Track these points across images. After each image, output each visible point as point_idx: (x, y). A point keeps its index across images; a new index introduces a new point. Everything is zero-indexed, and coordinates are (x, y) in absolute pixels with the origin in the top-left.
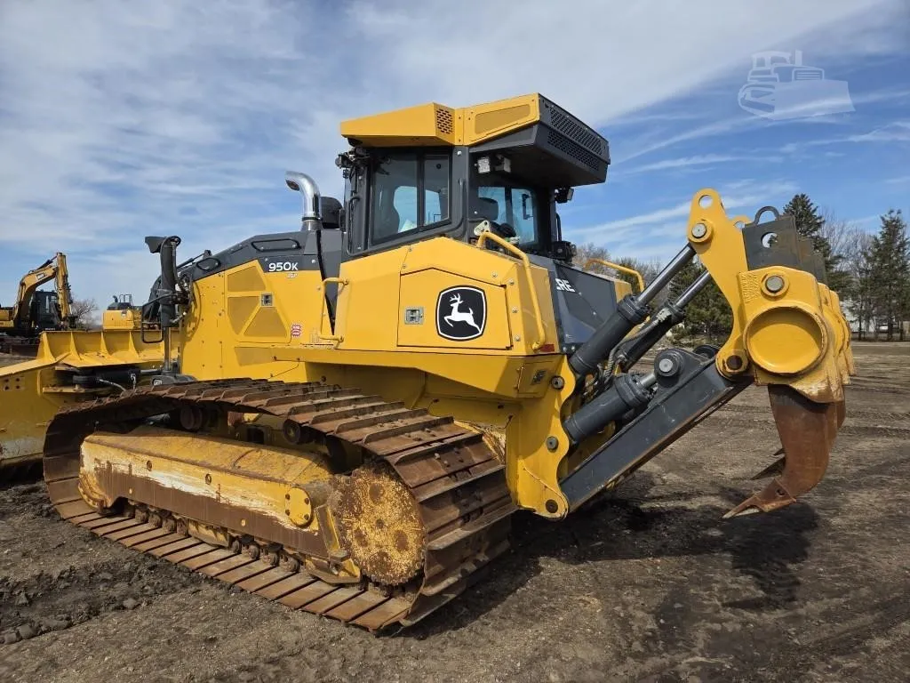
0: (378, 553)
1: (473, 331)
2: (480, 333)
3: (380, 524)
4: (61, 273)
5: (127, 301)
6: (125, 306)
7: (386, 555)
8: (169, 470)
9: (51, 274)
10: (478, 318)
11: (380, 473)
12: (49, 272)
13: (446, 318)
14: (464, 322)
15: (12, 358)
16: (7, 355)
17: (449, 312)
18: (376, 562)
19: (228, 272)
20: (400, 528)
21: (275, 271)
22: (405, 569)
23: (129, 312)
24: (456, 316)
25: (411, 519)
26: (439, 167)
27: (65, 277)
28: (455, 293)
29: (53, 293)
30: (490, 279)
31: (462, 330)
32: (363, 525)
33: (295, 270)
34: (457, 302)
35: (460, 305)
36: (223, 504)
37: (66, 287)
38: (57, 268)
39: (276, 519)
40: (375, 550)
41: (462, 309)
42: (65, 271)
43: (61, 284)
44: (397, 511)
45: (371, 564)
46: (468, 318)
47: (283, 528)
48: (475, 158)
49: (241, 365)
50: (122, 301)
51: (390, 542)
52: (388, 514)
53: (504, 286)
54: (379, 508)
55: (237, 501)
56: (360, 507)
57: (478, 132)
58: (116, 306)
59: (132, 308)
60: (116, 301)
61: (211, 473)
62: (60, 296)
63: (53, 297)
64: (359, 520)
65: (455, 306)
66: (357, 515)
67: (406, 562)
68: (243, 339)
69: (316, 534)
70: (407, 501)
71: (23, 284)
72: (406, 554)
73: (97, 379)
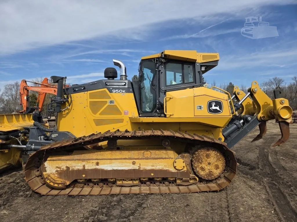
0: (209, 172)
1: (219, 111)
2: (221, 112)
3: (209, 164)
7: (212, 172)
8: (110, 163)
10: (220, 108)
11: (209, 150)
13: (210, 108)
14: (217, 109)
17: (212, 106)
18: (208, 175)
19: (89, 92)
20: (216, 163)
21: (115, 92)
22: (218, 174)
24: (214, 108)
25: (220, 161)
26: (189, 67)
28: (213, 102)
30: (223, 98)
31: (216, 111)
32: (203, 165)
33: (124, 92)
34: (214, 104)
35: (215, 105)
36: (142, 170)
39: (169, 170)
40: (207, 171)
41: (215, 106)
44: (215, 159)
45: (206, 175)
46: (218, 108)
47: (172, 172)
48: (201, 66)
49: (97, 125)
51: (213, 168)
52: (212, 160)
53: (227, 100)
54: (209, 159)
55: (149, 168)
56: (202, 160)
57: (203, 60)
61: (135, 160)
64: (202, 164)
65: (213, 105)
66: (201, 163)
67: (218, 172)
68: (98, 116)
69: (186, 171)
70: (219, 156)
72: (218, 170)
73: (10, 136)
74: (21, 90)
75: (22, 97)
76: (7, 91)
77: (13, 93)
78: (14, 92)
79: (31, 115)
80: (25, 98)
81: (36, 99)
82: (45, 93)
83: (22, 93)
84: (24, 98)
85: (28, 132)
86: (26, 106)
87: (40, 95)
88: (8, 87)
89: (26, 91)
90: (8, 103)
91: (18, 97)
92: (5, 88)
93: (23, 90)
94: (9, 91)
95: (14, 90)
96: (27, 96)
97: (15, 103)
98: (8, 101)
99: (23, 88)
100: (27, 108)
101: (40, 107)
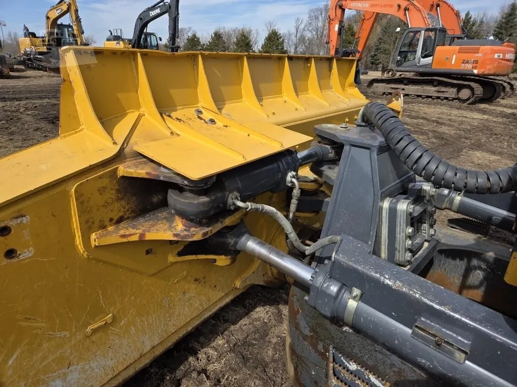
4: (73, 8)
5: (119, 34)
6: (117, 38)
9: (66, 9)
12: (65, 7)
15: (49, 76)
16: (45, 73)
23: (121, 42)
27: (77, 11)
29: (69, 26)
37: (78, 20)
38: (69, 3)
42: (76, 6)
43: (74, 18)
50: (116, 35)
58: (112, 37)
59: (123, 40)
60: (111, 34)
62: (75, 28)
63: (70, 29)
71: (48, 18)
73: (230, 201)
74: (332, 9)
75: (331, 25)
76: (310, 22)
77: (319, 25)
78: (320, 23)
79: (353, 60)
80: (337, 28)
81: (353, 35)
82: (375, 14)
83: (331, 18)
84: (334, 27)
85: (332, 155)
86: (335, 47)
87: (365, 21)
88: (313, 14)
89: (339, 11)
90: (309, 44)
91: (325, 33)
92: (308, 15)
93: (336, 9)
94: (314, 20)
95: (320, 18)
96: (341, 22)
97: (320, 45)
98: (310, 40)
99: (335, 5)
100: (337, 52)
101: (360, 49)
